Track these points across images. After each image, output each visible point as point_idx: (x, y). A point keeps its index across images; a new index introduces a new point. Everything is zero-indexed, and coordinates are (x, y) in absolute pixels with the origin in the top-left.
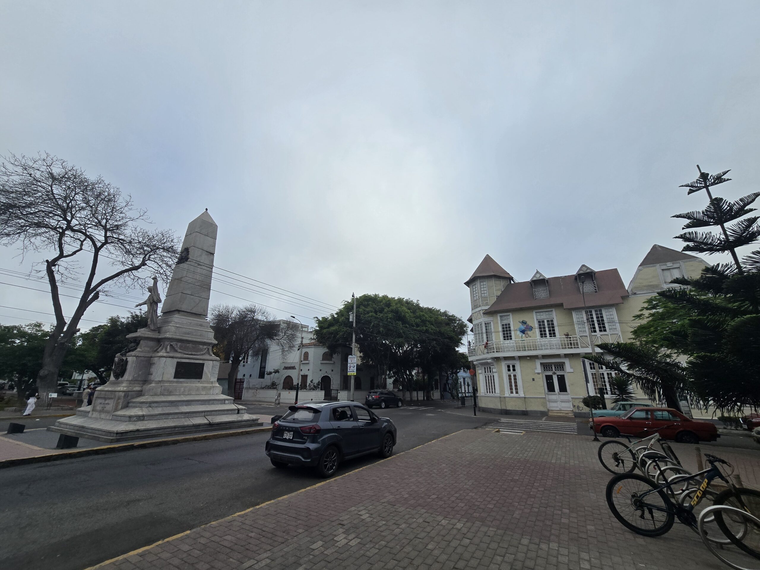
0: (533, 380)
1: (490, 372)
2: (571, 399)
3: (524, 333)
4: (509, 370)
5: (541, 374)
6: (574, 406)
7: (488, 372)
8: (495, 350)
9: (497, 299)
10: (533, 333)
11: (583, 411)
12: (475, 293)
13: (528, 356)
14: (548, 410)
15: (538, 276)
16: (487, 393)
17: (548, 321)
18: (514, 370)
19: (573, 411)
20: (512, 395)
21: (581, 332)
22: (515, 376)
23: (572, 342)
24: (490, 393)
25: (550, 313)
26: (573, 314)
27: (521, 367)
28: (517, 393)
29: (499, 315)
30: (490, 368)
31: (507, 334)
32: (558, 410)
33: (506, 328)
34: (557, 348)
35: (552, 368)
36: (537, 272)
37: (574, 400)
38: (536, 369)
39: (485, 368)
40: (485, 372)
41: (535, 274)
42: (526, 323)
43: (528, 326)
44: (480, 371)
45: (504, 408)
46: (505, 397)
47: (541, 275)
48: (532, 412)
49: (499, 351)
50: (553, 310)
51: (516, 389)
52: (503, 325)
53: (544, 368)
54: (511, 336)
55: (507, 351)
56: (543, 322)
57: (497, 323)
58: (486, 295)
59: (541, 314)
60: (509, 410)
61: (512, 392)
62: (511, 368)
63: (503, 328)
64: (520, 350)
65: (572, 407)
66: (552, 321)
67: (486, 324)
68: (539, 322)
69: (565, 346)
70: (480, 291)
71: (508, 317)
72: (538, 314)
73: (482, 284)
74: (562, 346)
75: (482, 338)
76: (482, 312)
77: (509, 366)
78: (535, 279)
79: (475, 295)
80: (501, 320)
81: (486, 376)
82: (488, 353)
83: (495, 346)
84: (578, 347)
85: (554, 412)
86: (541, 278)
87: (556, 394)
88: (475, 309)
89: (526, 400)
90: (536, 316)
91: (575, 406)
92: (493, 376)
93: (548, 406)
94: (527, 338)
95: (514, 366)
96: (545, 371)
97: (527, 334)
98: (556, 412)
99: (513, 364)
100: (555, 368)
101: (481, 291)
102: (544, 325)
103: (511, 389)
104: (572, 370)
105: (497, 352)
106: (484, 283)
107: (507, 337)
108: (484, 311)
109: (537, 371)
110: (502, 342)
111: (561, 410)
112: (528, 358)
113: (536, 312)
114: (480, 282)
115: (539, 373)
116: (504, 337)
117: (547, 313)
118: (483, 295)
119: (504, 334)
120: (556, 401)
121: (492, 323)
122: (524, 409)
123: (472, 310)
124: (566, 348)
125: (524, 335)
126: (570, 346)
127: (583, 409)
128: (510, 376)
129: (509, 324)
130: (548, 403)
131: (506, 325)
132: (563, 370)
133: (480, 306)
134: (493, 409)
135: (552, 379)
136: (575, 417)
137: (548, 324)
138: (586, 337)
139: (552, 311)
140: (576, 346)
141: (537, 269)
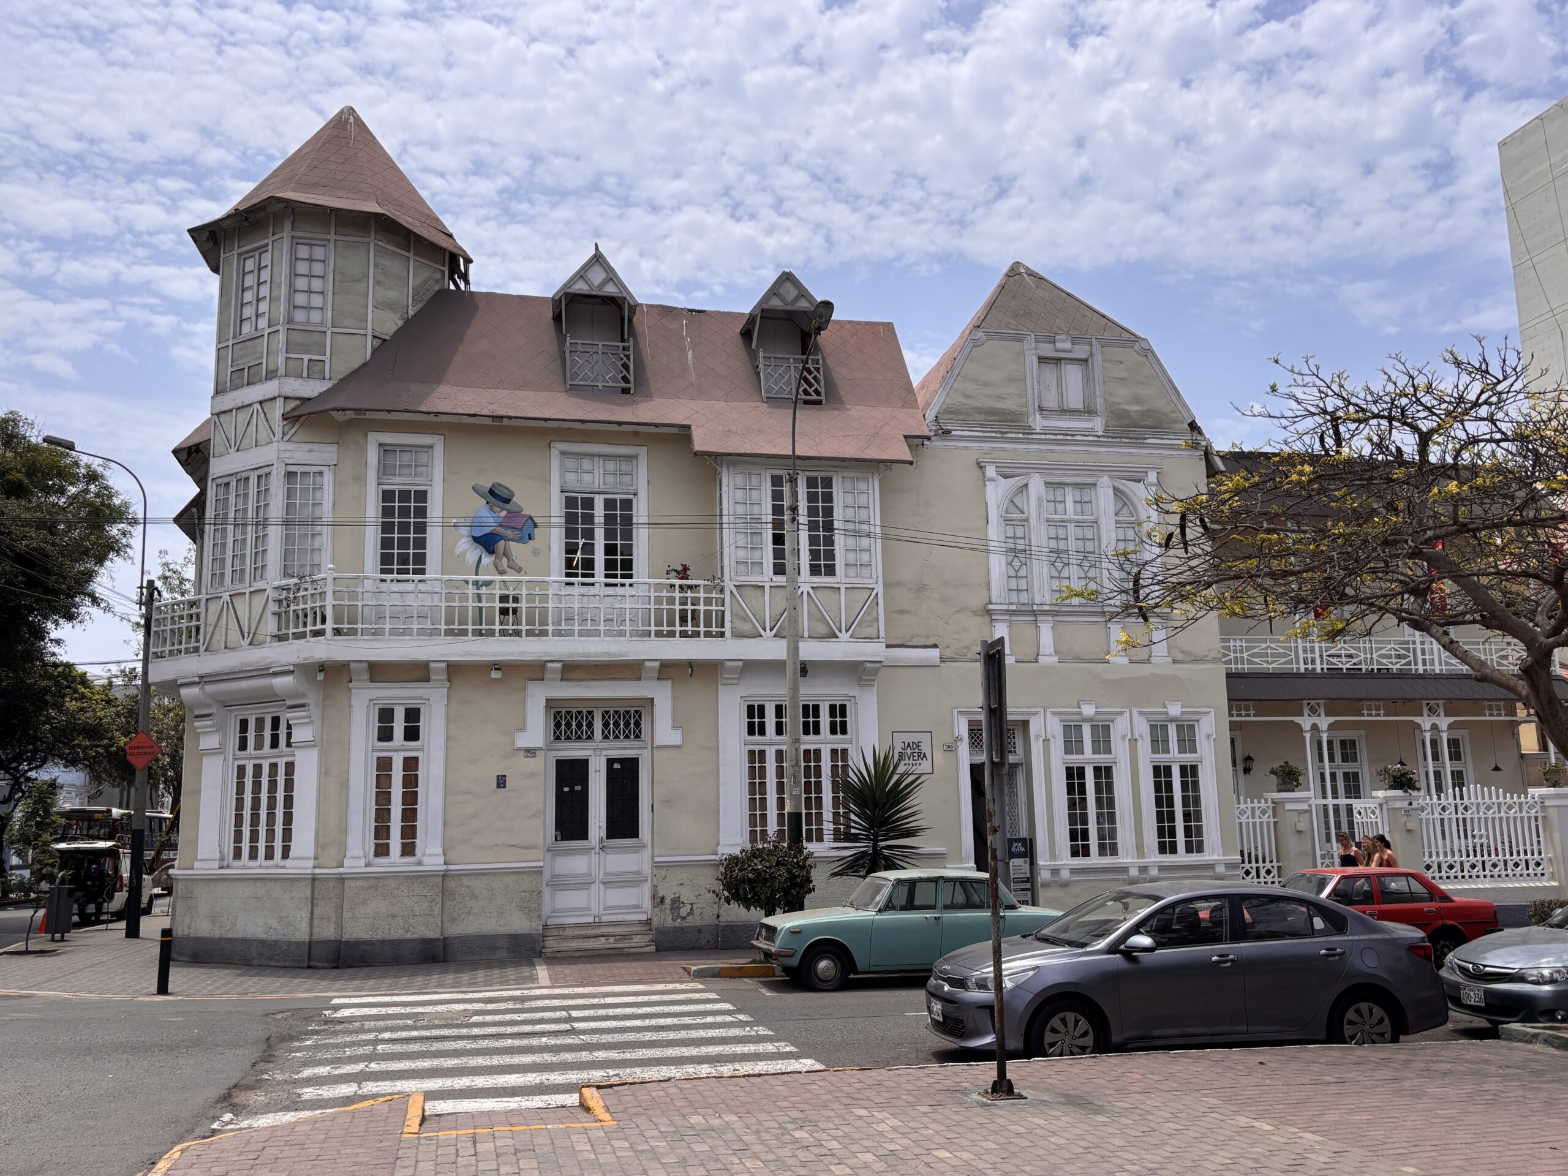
0: (501, 782)
1: (275, 744)
2: (647, 869)
3: (491, 551)
4: (386, 735)
5: (540, 755)
6: (659, 901)
7: (259, 746)
8: (329, 626)
9: (375, 351)
10: (536, 552)
11: (690, 921)
12: (249, 296)
13: (497, 666)
14: (546, 926)
15: (597, 276)
16: (238, 855)
17: (609, 504)
18: (412, 734)
19: (648, 922)
20: (383, 865)
21: (742, 568)
22: (411, 764)
23: (702, 608)
24: (253, 855)
25: (625, 467)
26: (725, 481)
27: (449, 720)
28: (408, 850)
29: (375, 439)
30: (276, 722)
31: (404, 543)
32: (588, 925)
33: (404, 512)
34: (635, 633)
35: (590, 725)
36: (598, 258)
37: (663, 872)
38: (522, 728)
39: (244, 724)
40: (243, 746)
41: (587, 267)
42: (507, 501)
43: (514, 514)
44: (209, 742)
45: (327, 931)
46: (341, 880)
47: (611, 276)
48: (464, 939)
49: (353, 632)
50: (642, 451)
51: (409, 832)
52: (388, 496)
53: (558, 725)
54: (421, 559)
55: (394, 632)
56: (589, 504)
57: (360, 479)
58: (316, 316)
59: (586, 464)
60: (357, 944)
61: (382, 850)
62: (399, 726)
63: (387, 512)
64: (463, 633)
65: (647, 904)
66: (627, 505)
67: (290, 475)
68: (570, 502)
69: (671, 623)
70: (284, 290)
71: (423, 457)
72: (570, 463)
73: (303, 252)
74: (659, 623)
75: (260, 553)
76: (277, 410)
77: (386, 715)
78: (581, 287)
79: (248, 312)
80: (384, 469)
81: (241, 770)
82: (280, 638)
83: (329, 602)
84: (722, 635)
85: (569, 932)
86: (610, 289)
87: (587, 851)
88: (235, 388)
89: (452, 884)
90: (563, 470)
91: (662, 899)
92: (290, 767)
93: (546, 910)
94: (502, 572)
95: (413, 715)
96: (558, 738)
97: (505, 554)
98: (577, 932)
99: (413, 704)
100: (606, 725)
101: (293, 290)
102: (589, 519)
103: (382, 831)
104: (674, 737)
105: (337, 632)
106: (319, 253)
107: (403, 559)
108: (293, 404)
109: (524, 740)
110: (368, 585)
111: (600, 924)
112: (496, 675)
113: (562, 453)
114: (295, 242)
115: (530, 752)
116: (386, 559)
117: (611, 466)
118: (300, 316)
119: (386, 543)
120: (582, 884)
121: (328, 477)
122: (433, 934)
123: (219, 391)
124: (671, 634)
125: (487, 560)
126: (689, 628)
127: (691, 913)
128: (384, 765)
129: (422, 496)
130: (546, 892)
131: (405, 495)
132: (638, 737)
133: (271, 375)
134: (262, 942)
135: (584, 780)
136: (657, 950)
137: (609, 519)
138: (758, 593)
139: (636, 457)
140: (714, 629)
141: (596, 245)
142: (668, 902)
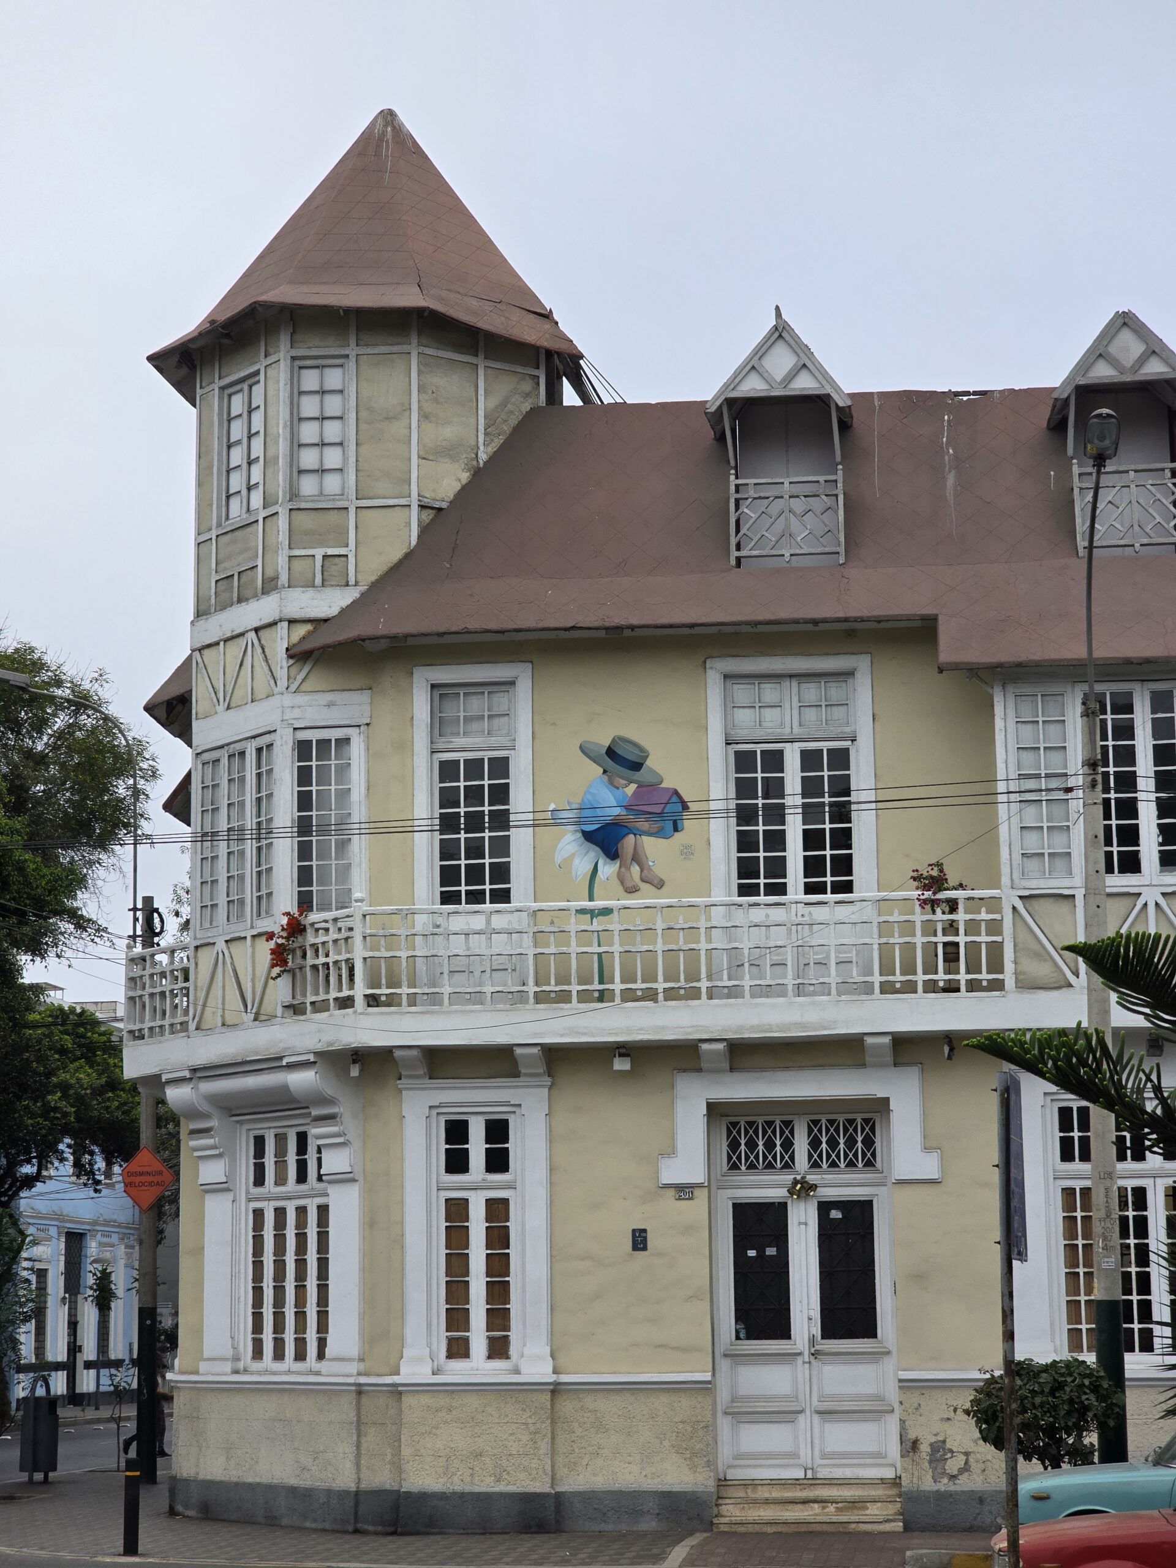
0: (639, 1240)
1: (302, 1178)
2: (892, 1394)
3: (612, 854)
4: (457, 1162)
5: (702, 1195)
6: (911, 1447)
7: (281, 1180)
8: (360, 990)
9: (424, 531)
10: (687, 852)
11: (965, 1484)
12: (237, 456)
13: (623, 1049)
14: (723, 1483)
15: (780, 362)
16: (258, 1353)
17: (810, 759)
18: (498, 1161)
19: (896, 1482)
20: (458, 1371)
21: (1033, 864)
22: (497, 1209)
23: (962, 939)
24: (279, 1355)
25: (835, 691)
26: (998, 709)
27: (551, 1140)
28: (498, 1349)
29: (423, 678)
30: (302, 1138)
31: (474, 849)
32: (796, 1482)
33: (475, 795)
34: (846, 987)
35: (788, 1145)
36: (781, 332)
37: (914, 1398)
38: (670, 1151)
39: (260, 1142)
40: (259, 1180)
41: (762, 350)
42: (637, 766)
43: (649, 788)
44: (212, 1172)
45: (379, 1478)
46: (397, 1392)
47: (806, 362)
48: (589, 1498)
49: (392, 1001)
50: (862, 664)
51: (498, 1318)
52: (448, 770)
53: (734, 1145)
54: (501, 873)
55: (456, 997)
56: (774, 760)
57: (404, 747)
58: (332, 483)
59: (770, 693)
60: (423, 1497)
61: (458, 1349)
62: (477, 1148)
63: (448, 798)
64: (564, 997)
65: (894, 1449)
66: (840, 758)
67: (303, 749)
68: (744, 761)
69: (909, 968)
70: (282, 447)
71: (501, 701)
72: (742, 693)
73: (310, 380)
74: (887, 968)
75: (263, 874)
76: (280, 641)
77: (457, 1131)
78: (754, 386)
79: (237, 482)
80: (440, 726)
81: (258, 1214)
82: (296, 1009)
83: (359, 952)
84: (997, 986)
85: (763, 1493)
86: (805, 384)
87: (791, 1357)
88: (223, 607)
89: (567, 1406)
90: (729, 706)
91: (915, 1444)
92: (323, 1211)
93: (725, 1452)
94: (632, 890)
95: (497, 1131)
96: (734, 1167)
97: (636, 858)
98: (776, 1494)
99: (497, 1112)
100: (815, 1144)
101: (297, 445)
102: (775, 788)
103: (457, 1318)
104: (928, 1167)
105: (373, 1001)
106: (334, 378)
107: (475, 874)
108: (301, 630)
109: (675, 1172)
110: (421, 922)
111: (814, 1482)
112: (621, 1065)
113: (726, 677)
114: (299, 364)
115: (684, 1191)
116: (448, 876)
117: (811, 692)
118: (308, 486)
119: (448, 851)
120: (787, 1415)
121: (357, 749)
122: (540, 1486)
123: (201, 613)
124: (910, 988)
125: (608, 870)
126: (941, 976)
127: (966, 1468)
128: (457, 1210)
129: (501, 766)
130: (724, 1425)
131: (474, 767)
132: (869, 1164)
133: (270, 585)
134: (293, 1490)
135: (781, 1239)
136: (907, 1528)
137: (810, 787)
138: (1063, 907)
139: (850, 674)
140: (984, 976)
141: (777, 308)
142: (924, 1448)
